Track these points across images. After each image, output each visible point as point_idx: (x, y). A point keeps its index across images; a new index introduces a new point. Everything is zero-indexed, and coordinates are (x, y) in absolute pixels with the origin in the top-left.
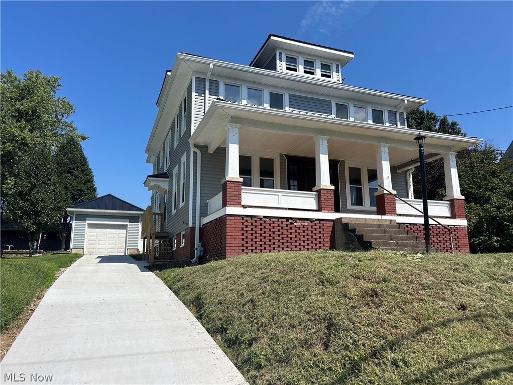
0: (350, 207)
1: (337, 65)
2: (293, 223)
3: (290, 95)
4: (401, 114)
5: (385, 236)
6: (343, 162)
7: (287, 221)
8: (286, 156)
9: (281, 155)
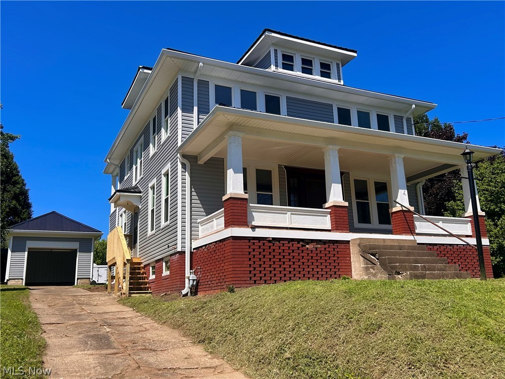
0: (357, 225)
1: (338, 65)
2: (305, 246)
3: (287, 98)
4: (408, 120)
5: (409, 259)
6: (348, 173)
7: (298, 243)
8: (286, 167)
9: (280, 166)
